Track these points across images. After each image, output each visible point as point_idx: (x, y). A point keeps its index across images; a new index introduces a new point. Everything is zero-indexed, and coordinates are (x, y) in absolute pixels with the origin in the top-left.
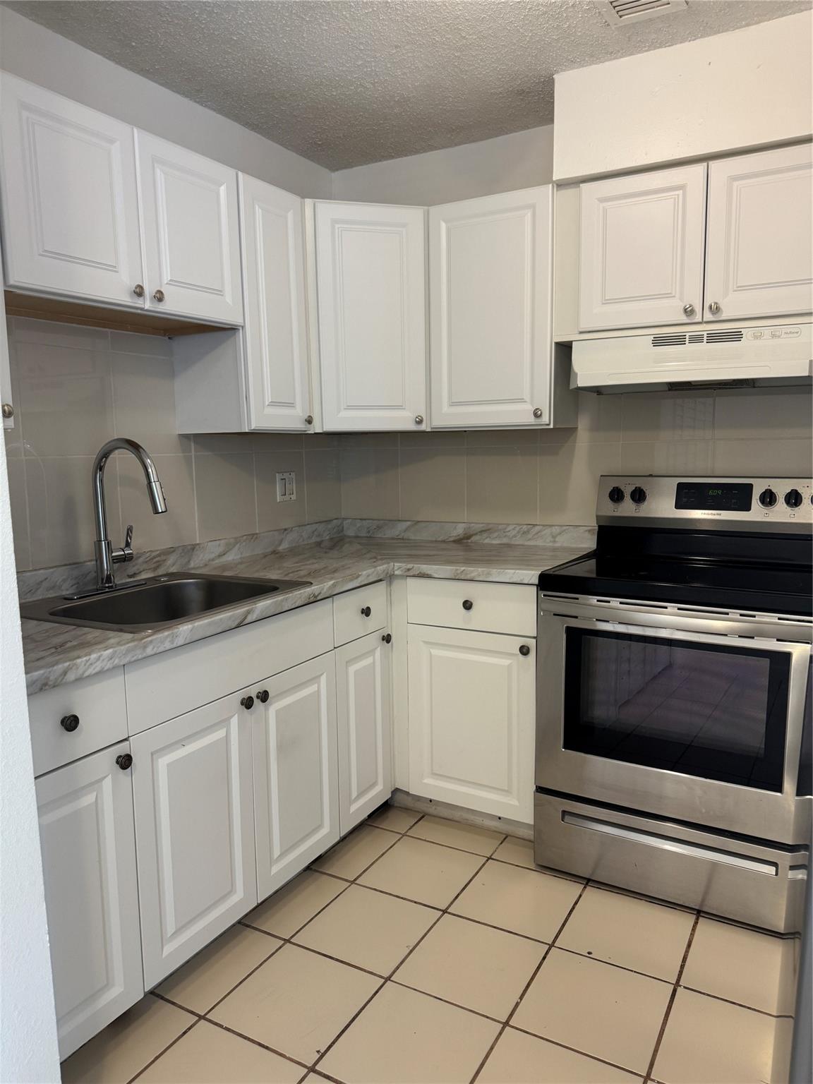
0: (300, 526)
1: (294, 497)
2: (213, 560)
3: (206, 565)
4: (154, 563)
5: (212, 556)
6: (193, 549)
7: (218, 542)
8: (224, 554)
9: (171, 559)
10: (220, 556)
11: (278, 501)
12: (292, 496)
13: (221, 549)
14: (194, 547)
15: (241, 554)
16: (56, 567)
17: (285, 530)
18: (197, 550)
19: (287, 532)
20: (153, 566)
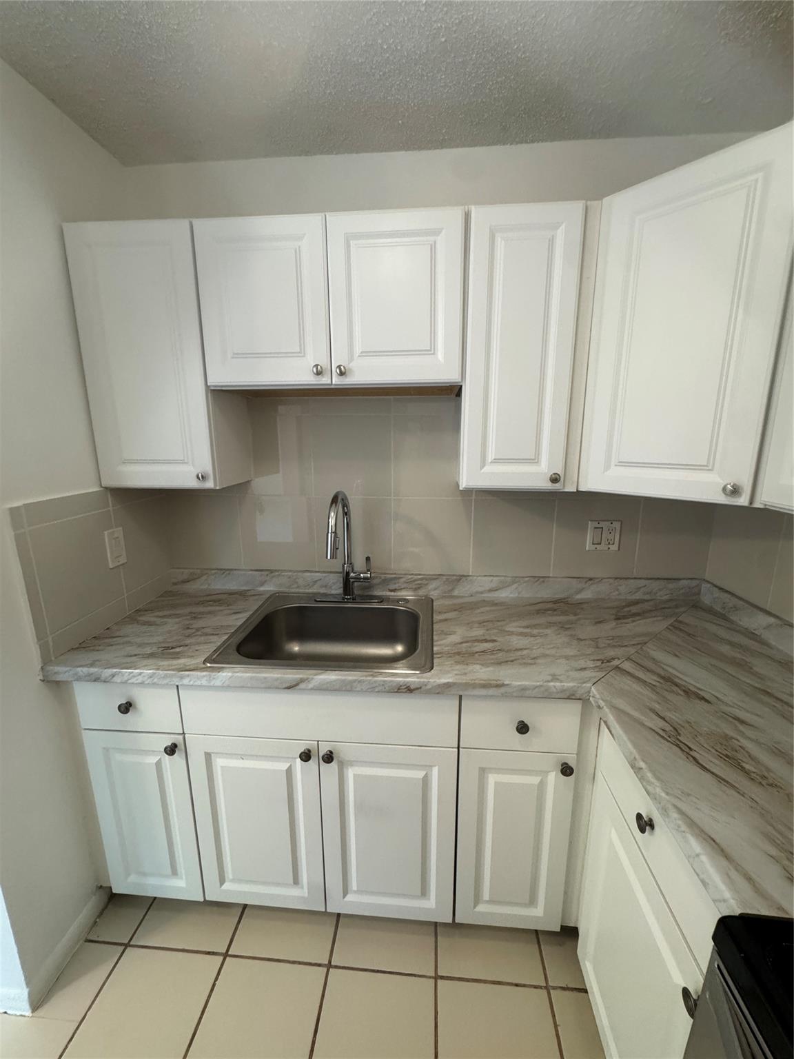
0: (616, 578)
1: (614, 548)
2: (482, 593)
3: (472, 596)
4: (416, 584)
5: (480, 589)
6: (459, 580)
7: (492, 578)
8: (497, 590)
9: (433, 585)
10: (490, 591)
11: (587, 549)
12: (610, 546)
13: (493, 585)
14: (460, 578)
15: (519, 593)
16: (328, 572)
17: (591, 579)
18: (463, 582)
19: (590, 582)
20: (414, 587)
